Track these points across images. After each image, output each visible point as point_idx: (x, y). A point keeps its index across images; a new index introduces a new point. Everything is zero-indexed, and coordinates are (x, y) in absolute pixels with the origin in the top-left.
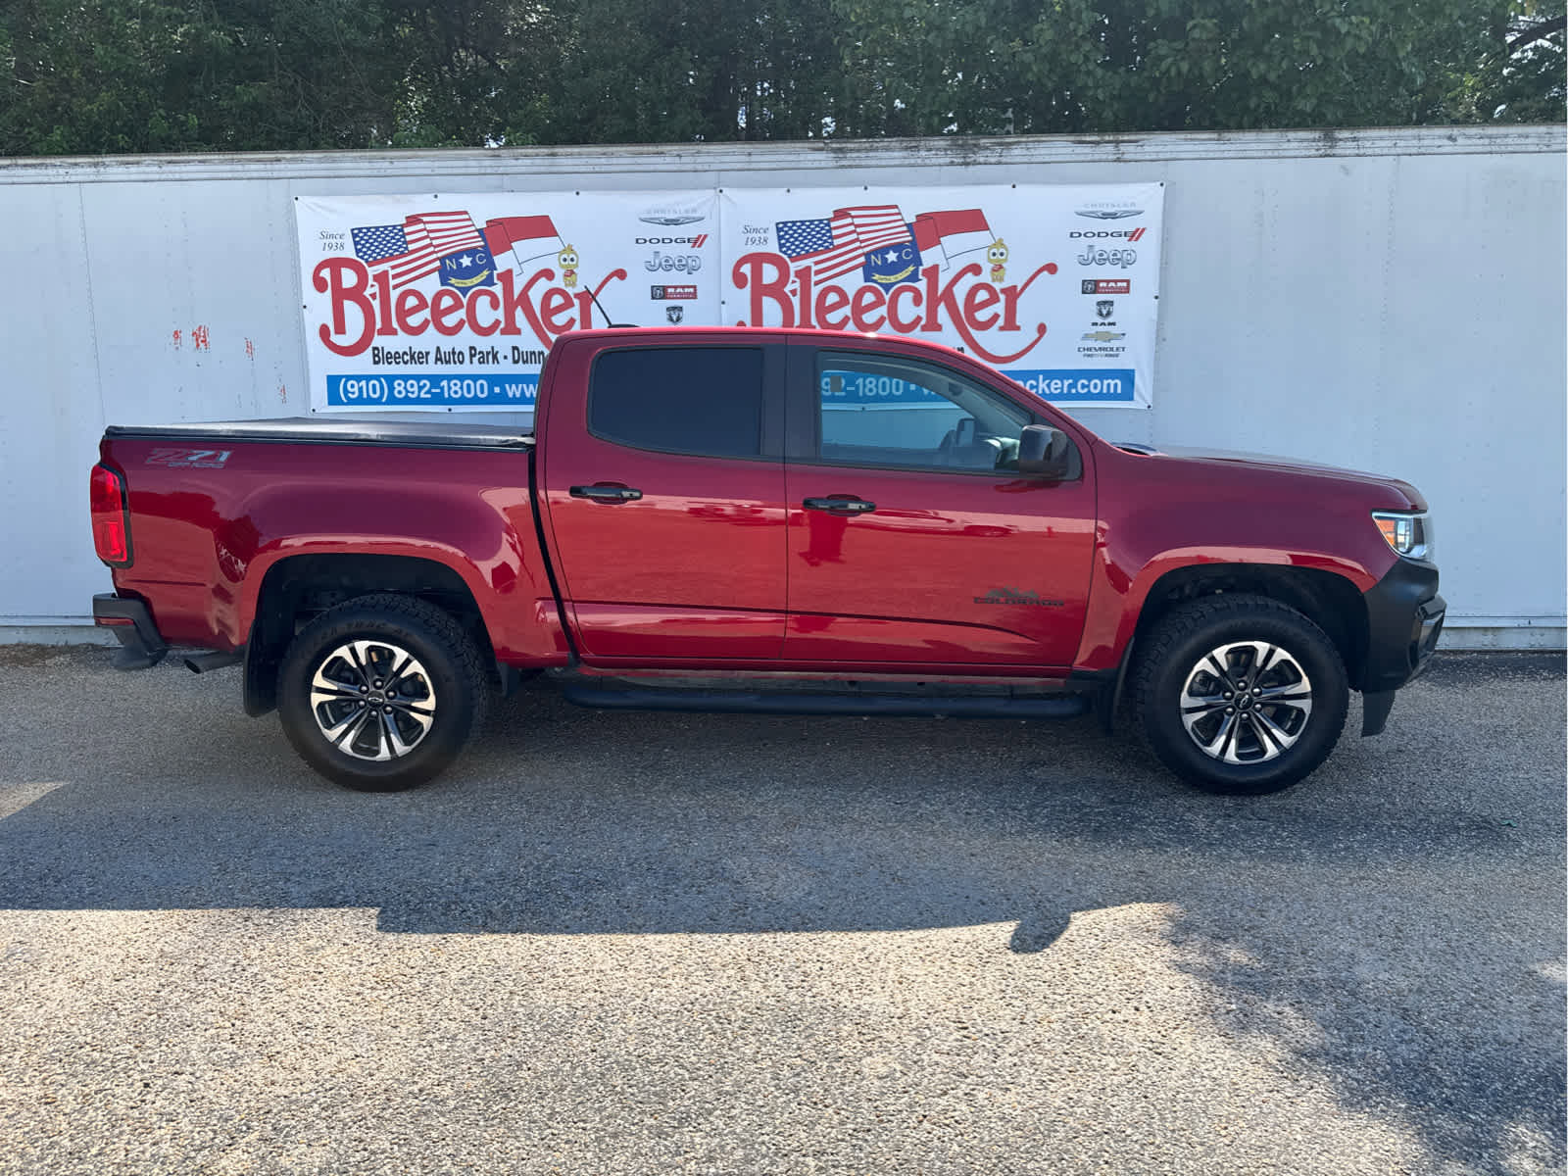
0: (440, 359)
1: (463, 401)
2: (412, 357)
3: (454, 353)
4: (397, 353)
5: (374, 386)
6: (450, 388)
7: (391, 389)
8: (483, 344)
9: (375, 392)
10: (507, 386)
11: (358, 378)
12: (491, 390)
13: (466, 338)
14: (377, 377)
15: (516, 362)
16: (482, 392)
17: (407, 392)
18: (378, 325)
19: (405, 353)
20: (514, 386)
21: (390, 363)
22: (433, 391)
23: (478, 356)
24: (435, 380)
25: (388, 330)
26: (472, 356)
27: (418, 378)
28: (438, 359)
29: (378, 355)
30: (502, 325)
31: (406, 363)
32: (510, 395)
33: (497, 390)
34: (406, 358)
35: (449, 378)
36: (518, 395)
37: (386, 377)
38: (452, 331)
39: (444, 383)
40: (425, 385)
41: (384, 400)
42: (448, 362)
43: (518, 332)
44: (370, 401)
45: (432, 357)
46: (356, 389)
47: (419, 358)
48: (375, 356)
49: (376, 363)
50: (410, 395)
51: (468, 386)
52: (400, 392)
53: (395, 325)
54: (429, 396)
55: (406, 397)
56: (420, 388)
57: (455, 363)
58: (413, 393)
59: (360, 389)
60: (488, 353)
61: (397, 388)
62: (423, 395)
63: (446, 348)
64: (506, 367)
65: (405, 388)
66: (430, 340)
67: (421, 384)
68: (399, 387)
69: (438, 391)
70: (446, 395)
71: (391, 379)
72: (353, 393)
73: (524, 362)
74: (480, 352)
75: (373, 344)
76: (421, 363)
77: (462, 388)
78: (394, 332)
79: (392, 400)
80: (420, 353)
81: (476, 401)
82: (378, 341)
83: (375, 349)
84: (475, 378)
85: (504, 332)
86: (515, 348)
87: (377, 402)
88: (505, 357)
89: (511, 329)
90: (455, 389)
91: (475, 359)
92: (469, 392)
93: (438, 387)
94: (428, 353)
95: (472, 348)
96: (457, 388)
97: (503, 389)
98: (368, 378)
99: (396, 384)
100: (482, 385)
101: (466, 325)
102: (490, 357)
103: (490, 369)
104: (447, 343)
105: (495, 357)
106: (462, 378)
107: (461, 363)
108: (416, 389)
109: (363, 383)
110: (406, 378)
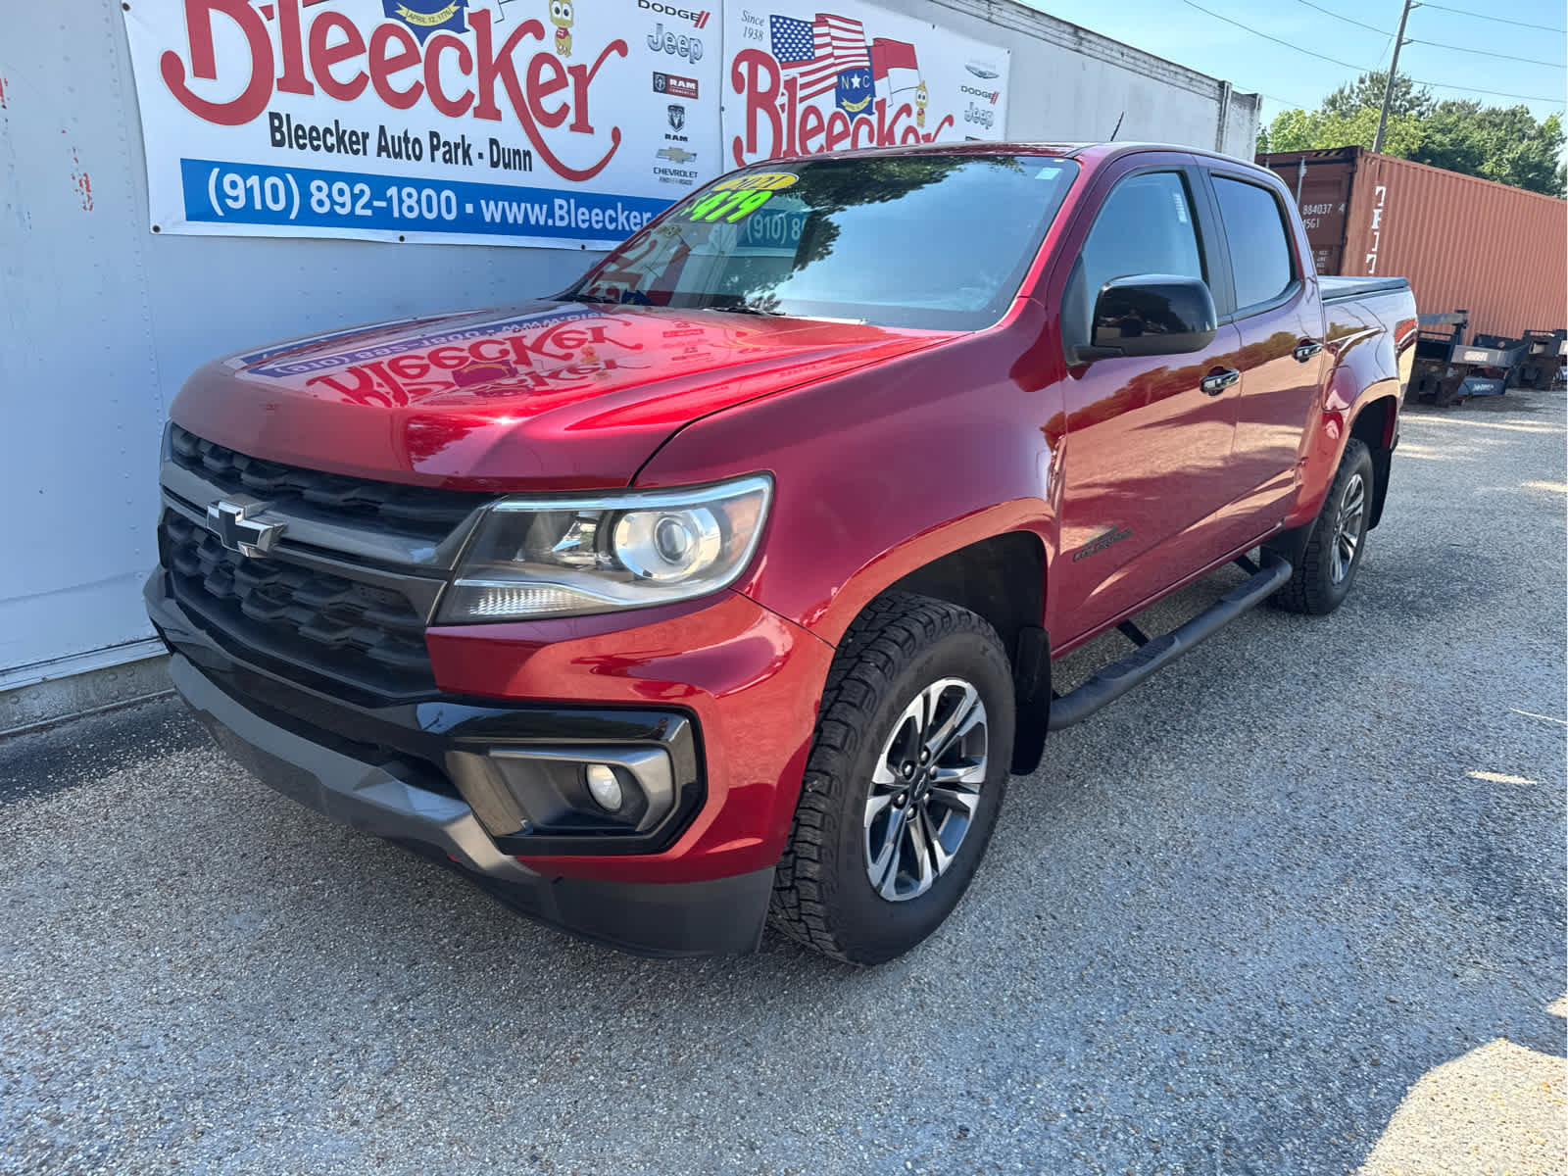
0: (386, 149)
1: (420, 224)
2: (340, 140)
3: (407, 140)
4: (313, 128)
5: (274, 187)
6: (401, 201)
7: (306, 195)
8: (451, 129)
9: (276, 200)
10: (483, 202)
11: (245, 170)
12: (461, 207)
13: (422, 119)
14: (280, 172)
15: (494, 164)
16: (449, 211)
17: (333, 203)
18: (279, 71)
19: (327, 131)
20: (492, 204)
21: (303, 147)
22: (376, 203)
23: (442, 150)
24: (379, 184)
25: (294, 83)
26: (434, 148)
27: (351, 179)
28: (382, 149)
29: (279, 129)
30: (476, 102)
31: (330, 149)
32: (488, 219)
33: (469, 208)
34: (331, 140)
35: (401, 183)
36: (498, 219)
37: (296, 173)
38: (404, 101)
39: (392, 191)
40: (362, 192)
41: (293, 216)
42: (398, 155)
43: (496, 115)
44: (267, 217)
45: (372, 144)
46: (240, 192)
47: (353, 142)
48: (274, 130)
49: (277, 144)
50: (337, 208)
51: (429, 198)
52: (321, 203)
53: (309, 75)
54: (369, 212)
55: (332, 212)
56: (355, 198)
57: (409, 157)
58: (343, 205)
59: (249, 191)
60: (457, 146)
61: (317, 196)
62: (359, 211)
63: (394, 131)
64: (480, 173)
65: (330, 196)
66: (367, 113)
67: (356, 191)
68: (319, 191)
69: (383, 204)
70: (396, 214)
71: (304, 176)
72: (236, 199)
73: (507, 166)
74: (446, 144)
75: (272, 106)
76: (356, 152)
77: (419, 202)
78: (308, 90)
79: (307, 217)
80: (353, 133)
81: (439, 225)
82: (280, 101)
83: (273, 116)
84: (438, 186)
85: (478, 113)
86: (493, 142)
87: (281, 218)
88: (481, 156)
89: (488, 110)
90: (408, 203)
91: (439, 154)
92: (430, 210)
93: (383, 197)
94: (366, 136)
95: (433, 135)
96: (412, 202)
97: (478, 208)
98: (264, 172)
99: (313, 186)
100: (448, 199)
101: (425, 92)
102: (460, 152)
103: (458, 172)
104: (398, 122)
105: (466, 154)
106: (420, 184)
107: (418, 158)
108: (347, 198)
109: (254, 180)
110: (330, 177)
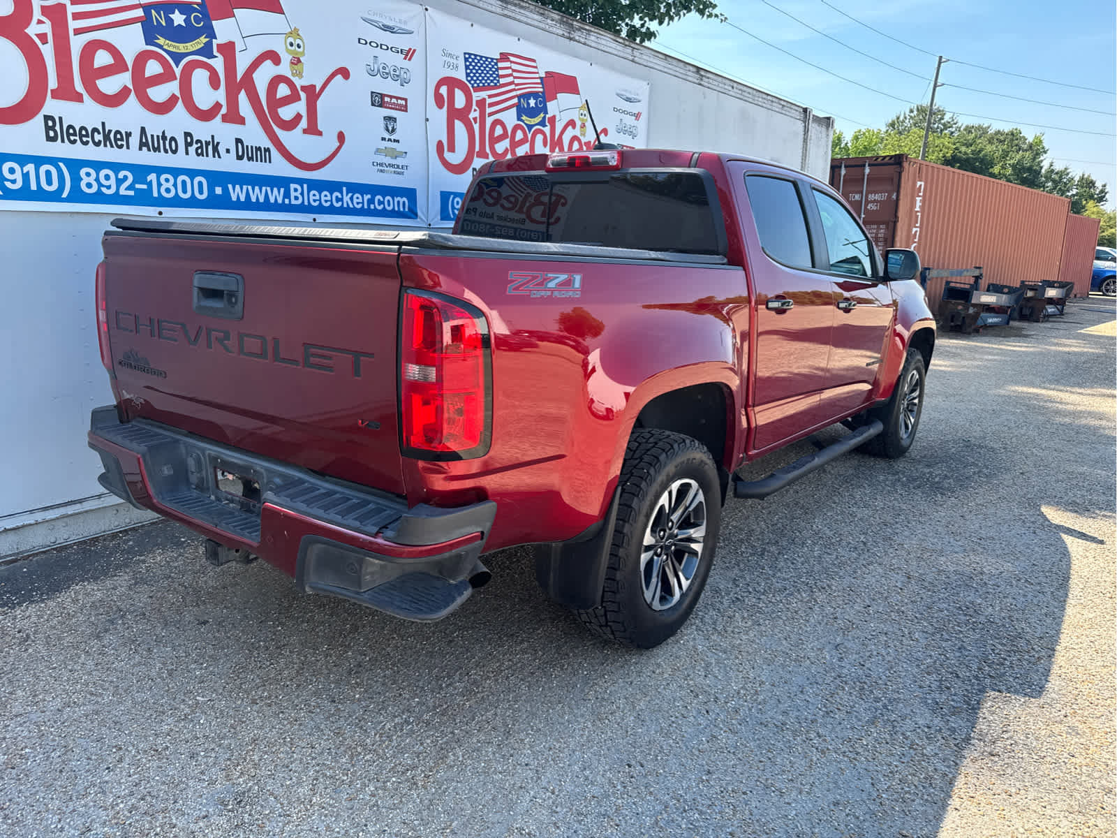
0: (146, 144)
1: (177, 202)
2: (107, 137)
3: (164, 138)
4: (82, 128)
5: (48, 173)
6: (159, 185)
7: (76, 179)
8: (202, 130)
9: (49, 182)
10: (230, 186)
11: (22, 160)
12: (211, 190)
13: (178, 122)
14: (53, 161)
15: (240, 158)
16: (201, 192)
17: (100, 185)
19: (95, 130)
20: (238, 187)
21: (74, 142)
22: (138, 186)
23: (195, 146)
24: (141, 172)
25: (66, 92)
26: (188, 145)
27: (116, 167)
28: (143, 144)
29: (53, 128)
30: (224, 111)
31: (97, 144)
32: (234, 198)
33: (218, 191)
34: (98, 137)
35: (160, 170)
36: (243, 199)
37: (67, 162)
38: (162, 108)
39: (152, 177)
40: (126, 178)
41: (65, 195)
42: (157, 149)
43: (242, 121)
44: (41, 195)
45: (135, 140)
46: (18, 176)
47: (118, 139)
48: (48, 128)
49: (49, 139)
50: (104, 190)
51: (184, 182)
52: (89, 185)
53: (79, 87)
54: (131, 193)
55: (99, 193)
56: (119, 182)
57: (166, 151)
58: (109, 187)
59: (26, 176)
60: (207, 144)
61: (85, 180)
62: (123, 192)
63: (154, 130)
64: (228, 163)
65: (97, 180)
66: (130, 116)
67: (121, 175)
68: (87, 178)
69: (145, 187)
70: (155, 194)
71: (75, 165)
72: (14, 182)
73: (250, 159)
74: (198, 141)
75: (46, 110)
76: (120, 147)
77: (175, 185)
78: (78, 98)
79: (77, 195)
80: (118, 132)
81: (193, 203)
82: (52, 106)
83: (47, 118)
84: (192, 173)
85: (225, 119)
86: (238, 141)
87: (55, 197)
88: (228, 151)
89: (234, 117)
90: (166, 186)
91: (192, 149)
92: (185, 191)
93: (144, 182)
94: (129, 135)
95: (187, 134)
96: (170, 185)
97: (225, 190)
98: (39, 161)
99: (83, 172)
100: (200, 184)
101: (180, 102)
102: (210, 148)
103: (208, 163)
104: (156, 124)
105: (215, 149)
106: (176, 172)
107: (175, 152)
108: (112, 182)
109: (30, 168)
110: (98, 166)
